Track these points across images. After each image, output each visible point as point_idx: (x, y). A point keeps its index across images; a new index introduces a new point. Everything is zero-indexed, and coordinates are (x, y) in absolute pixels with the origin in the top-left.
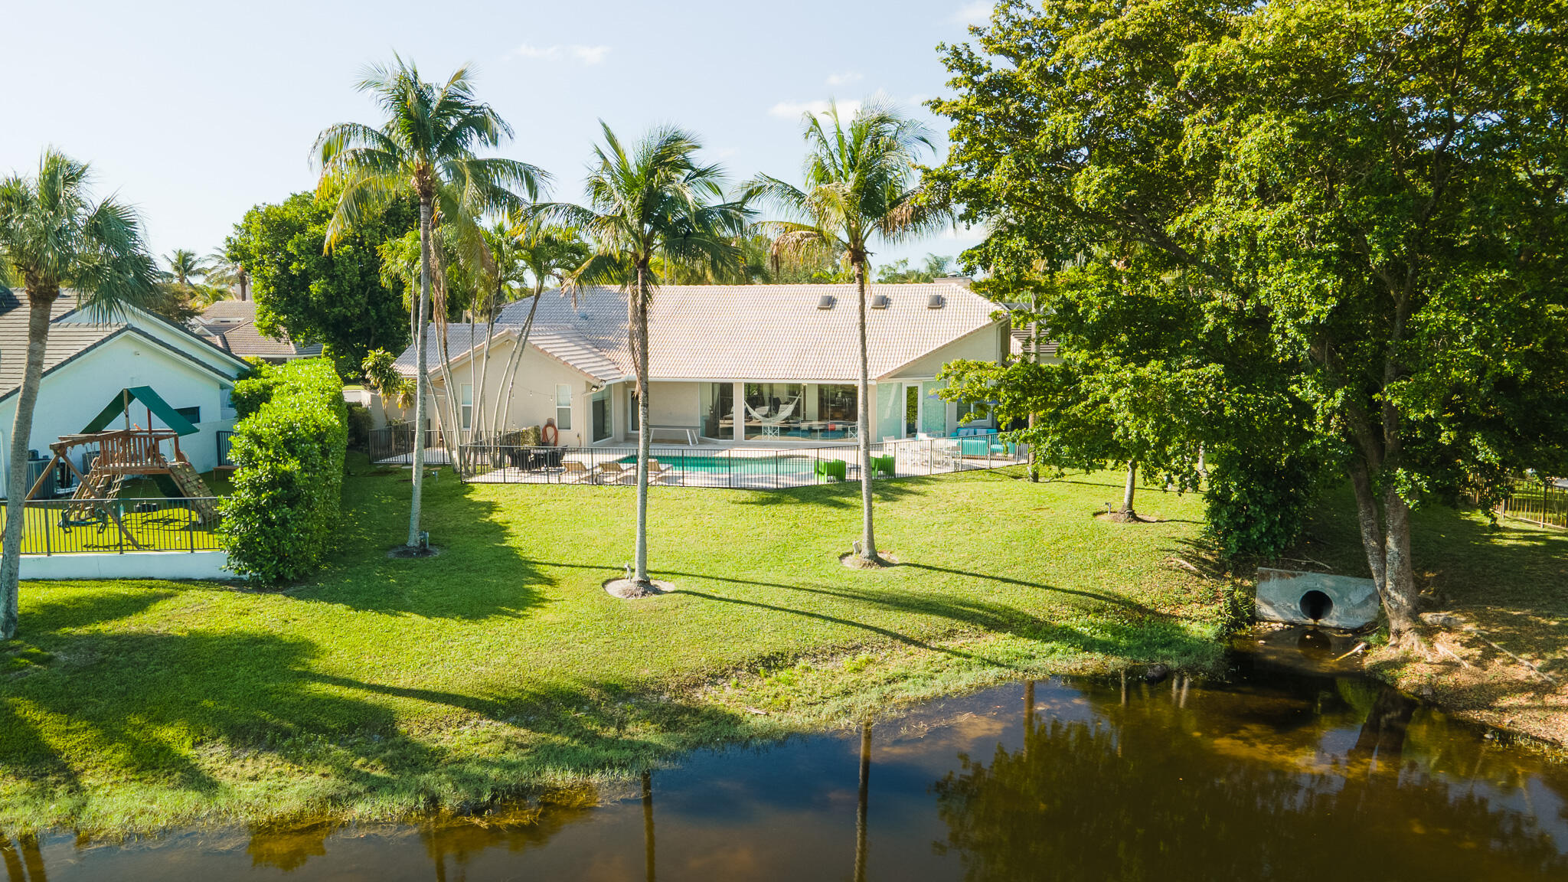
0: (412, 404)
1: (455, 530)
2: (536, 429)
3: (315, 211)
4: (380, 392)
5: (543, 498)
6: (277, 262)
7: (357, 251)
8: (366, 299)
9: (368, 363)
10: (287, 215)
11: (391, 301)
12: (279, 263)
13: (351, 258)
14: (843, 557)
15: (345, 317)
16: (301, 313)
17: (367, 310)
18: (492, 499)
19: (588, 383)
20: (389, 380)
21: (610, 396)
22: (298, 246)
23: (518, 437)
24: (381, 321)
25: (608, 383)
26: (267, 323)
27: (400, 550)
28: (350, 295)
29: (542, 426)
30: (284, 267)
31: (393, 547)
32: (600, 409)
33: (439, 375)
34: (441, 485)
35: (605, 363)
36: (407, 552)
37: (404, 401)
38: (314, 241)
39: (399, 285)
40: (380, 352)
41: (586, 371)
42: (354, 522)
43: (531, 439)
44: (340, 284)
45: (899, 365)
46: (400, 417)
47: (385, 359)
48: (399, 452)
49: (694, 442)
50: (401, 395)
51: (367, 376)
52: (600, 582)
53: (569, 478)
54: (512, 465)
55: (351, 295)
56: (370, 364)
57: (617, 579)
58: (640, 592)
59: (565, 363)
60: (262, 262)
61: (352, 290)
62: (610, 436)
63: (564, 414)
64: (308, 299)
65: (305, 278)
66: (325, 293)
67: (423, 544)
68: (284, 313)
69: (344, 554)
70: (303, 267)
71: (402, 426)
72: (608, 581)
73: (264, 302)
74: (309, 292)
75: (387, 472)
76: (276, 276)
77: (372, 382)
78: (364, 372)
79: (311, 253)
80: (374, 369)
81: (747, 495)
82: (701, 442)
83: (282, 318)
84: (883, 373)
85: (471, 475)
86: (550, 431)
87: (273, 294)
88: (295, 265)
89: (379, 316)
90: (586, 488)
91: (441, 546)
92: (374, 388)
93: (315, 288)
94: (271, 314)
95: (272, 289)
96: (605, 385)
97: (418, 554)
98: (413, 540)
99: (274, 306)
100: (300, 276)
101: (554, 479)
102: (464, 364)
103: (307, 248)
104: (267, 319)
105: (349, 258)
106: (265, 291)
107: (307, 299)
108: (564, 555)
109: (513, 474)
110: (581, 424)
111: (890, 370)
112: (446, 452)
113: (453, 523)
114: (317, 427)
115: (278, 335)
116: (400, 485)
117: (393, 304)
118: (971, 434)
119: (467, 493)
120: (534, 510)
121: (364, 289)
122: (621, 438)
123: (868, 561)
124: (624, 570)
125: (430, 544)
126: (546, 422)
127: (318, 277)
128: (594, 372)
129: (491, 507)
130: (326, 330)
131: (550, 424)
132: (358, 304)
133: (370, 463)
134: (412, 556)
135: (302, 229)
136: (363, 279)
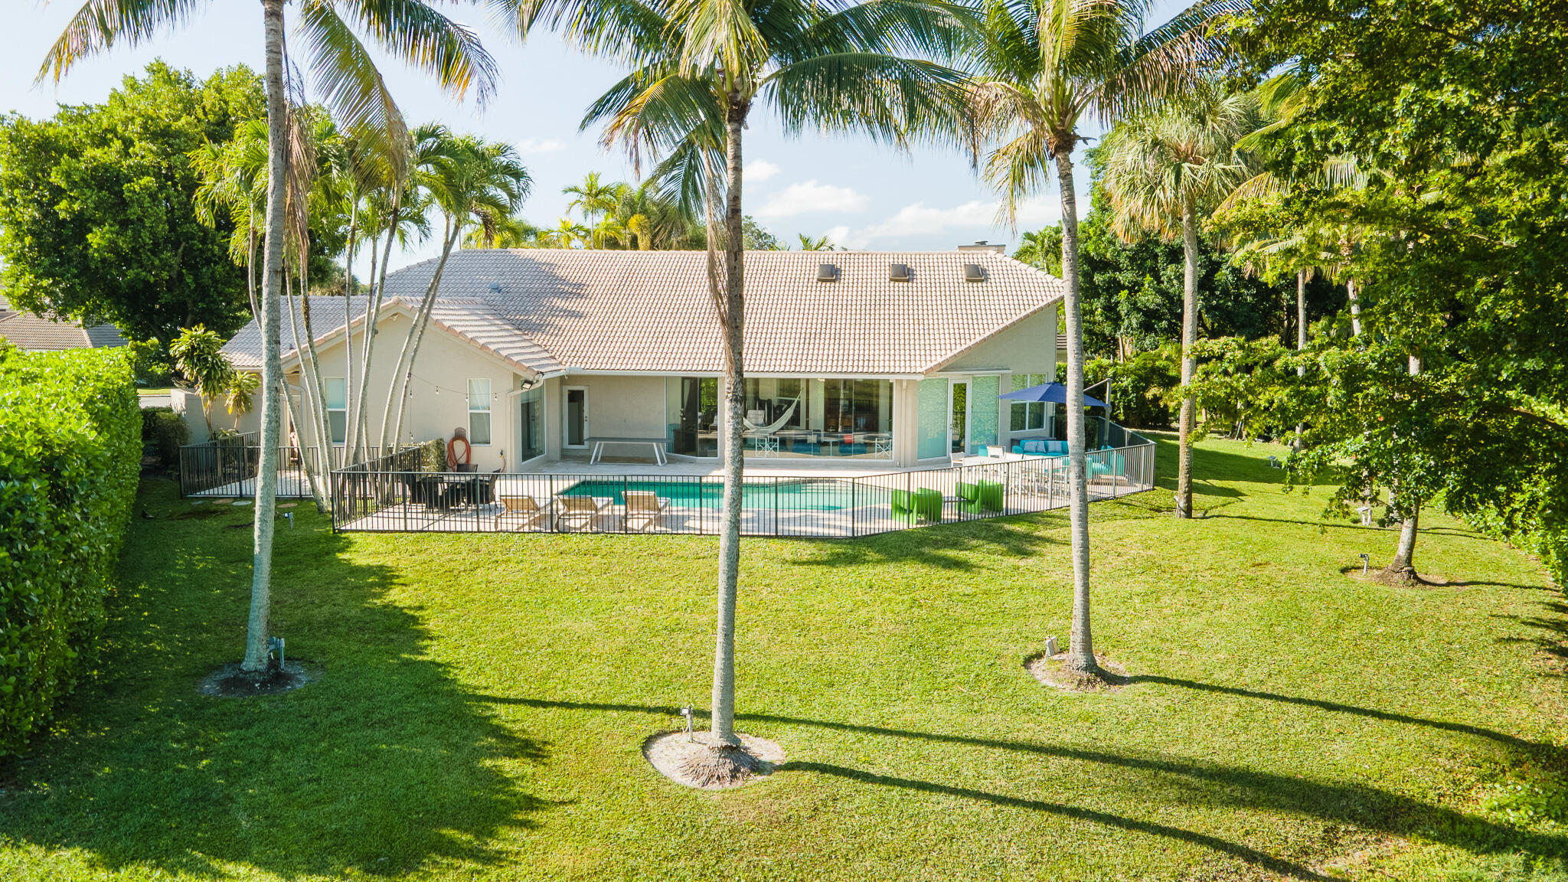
0: (248, 409)
1: (330, 624)
2: (439, 444)
3: (95, 129)
4: (200, 391)
5: (475, 558)
6: (36, 200)
7: (162, 188)
8: (179, 259)
9: (180, 346)
10: (51, 132)
11: (216, 263)
12: (40, 203)
13: (153, 197)
14: (1028, 661)
15: (146, 282)
16: (75, 276)
17: (180, 275)
18: (388, 561)
19: (516, 376)
20: (214, 374)
21: (541, 397)
22: (68, 175)
23: (416, 456)
24: (202, 291)
25: (547, 376)
26: (21, 289)
27: (229, 674)
28: (154, 253)
29: (447, 439)
30: (46, 209)
31: (212, 668)
32: (529, 414)
33: (294, 364)
34: (298, 533)
35: (536, 349)
36: (239, 683)
37: (237, 402)
38: (95, 169)
39: (226, 223)
40: (200, 330)
41: (516, 359)
42: (140, 611)
43: (432, 459)
44: (137, 235)
45: (950, 354)
46: (233, 427)
47: (207, 341)
48: (227, 478)
49: (662, 461)
50: (232, 395)
51: (179, 366)
52: (634, 745)
53: (510, 523)
54: (413, 501)
55: (155, 250)
56: (183, 348)
57: (662, 734)
58: (726, 770)
59: (484, 347)
60: (13, 201)
61: (156, 244)
62: (541, 453)
63: (480, 421)
64: (86, 256)
65: (81, 224)
66: (113, 247)
67: (273, 664)
68: (47, 274)
69: (110, 690)
70: (76, 207)
71: (234, 440)
72: (649, 741)
73: (17, 260)
74: (88, 246)
75: (207, 511)
76: (35, 221)
77: (186, 375)
78: (174, 361)
79: (89, 187)
80: (188, 355)
81: (807, 551)
82: (671, 461)
83: (45, 283)
84: (929, 365)
85: (347, 517)
86: (459, 447)
87: (31, 248)
88: (64, 204)
89: (198, 285)
90: (543, 540)
91: (307, 661)
92: (191, 386)
93: (96, 238)
94: (29, 277)
95: (28, 240)
96: (542, 379)
97: (263, 684)
98: (256, 656)
99: (32, 265)
100: (72, 221)
101: (487, 525)
102: (335, 347)
103: (82, 179)
104: (21, 284)
105: (150, 195)
106: (18, 244)
107: (84, 256)
108: (546, 678)
109: (418, 516)
110: (505, 435)
111: (940, 360)
112: (304, 477)
113: (326, 609)
114: (47, 446)
115: (38, 309)
116: (230, 535)
117: (219, 268)
118: (1042, 447)
119: (342, 550)
120: (463, 579)
121: (176, 245)
122: (558, 456)
123: (1085, 675)
124: (675, 712)
125: (288, 659)
126: (452, 434)
127: (100, 224)
128: (526, 361)
129: (385, 577)
130: (117, 304)
131: (459, 436)
132: (165, 265)
133: (182, 496)
134: (251, 689)
135: (75, 154)
136: (172, 229)
